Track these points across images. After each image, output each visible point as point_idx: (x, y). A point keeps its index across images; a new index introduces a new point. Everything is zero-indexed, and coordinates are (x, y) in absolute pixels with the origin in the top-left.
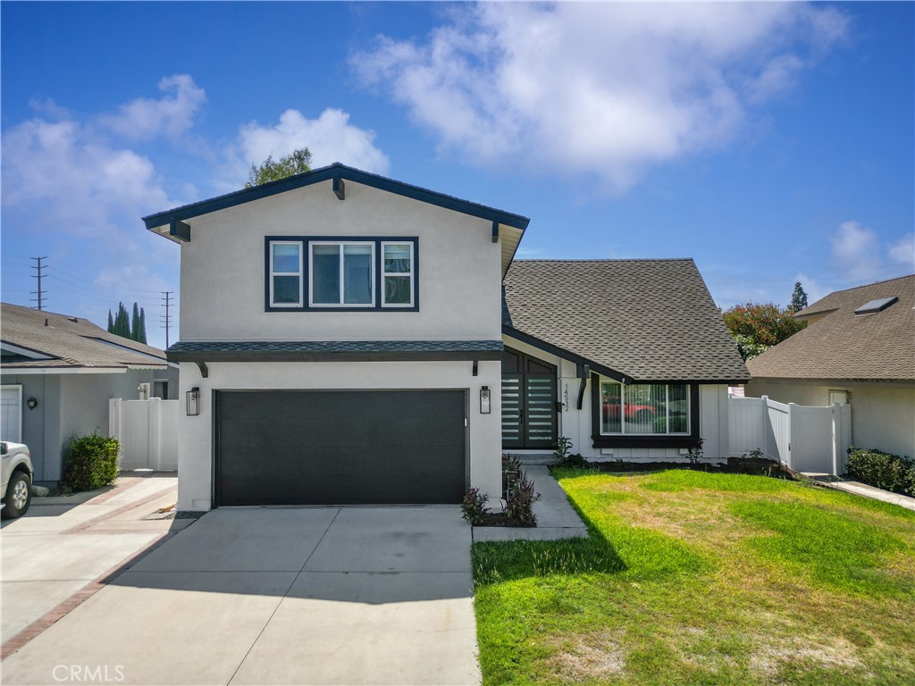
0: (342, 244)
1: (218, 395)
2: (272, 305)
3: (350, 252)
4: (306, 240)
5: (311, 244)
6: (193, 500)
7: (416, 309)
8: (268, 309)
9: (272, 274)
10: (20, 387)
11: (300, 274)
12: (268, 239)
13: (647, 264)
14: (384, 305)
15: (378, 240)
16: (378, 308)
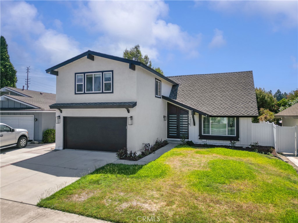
0: (93, 74)
1: (65, 118)
2: (76, 92)
3: (96, 76)
4: (84, 73)
5: (86, 74)
6: (59, 147)
7: (112, 92)
8: (76, 94)
9: (76, 84)
10: (33, 115)
11: (83, 83)
12: (76, 74)
13: (233, 74)
14: (104, 91)
15: (102, 72)
16: (103, 93)
